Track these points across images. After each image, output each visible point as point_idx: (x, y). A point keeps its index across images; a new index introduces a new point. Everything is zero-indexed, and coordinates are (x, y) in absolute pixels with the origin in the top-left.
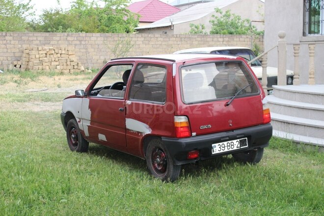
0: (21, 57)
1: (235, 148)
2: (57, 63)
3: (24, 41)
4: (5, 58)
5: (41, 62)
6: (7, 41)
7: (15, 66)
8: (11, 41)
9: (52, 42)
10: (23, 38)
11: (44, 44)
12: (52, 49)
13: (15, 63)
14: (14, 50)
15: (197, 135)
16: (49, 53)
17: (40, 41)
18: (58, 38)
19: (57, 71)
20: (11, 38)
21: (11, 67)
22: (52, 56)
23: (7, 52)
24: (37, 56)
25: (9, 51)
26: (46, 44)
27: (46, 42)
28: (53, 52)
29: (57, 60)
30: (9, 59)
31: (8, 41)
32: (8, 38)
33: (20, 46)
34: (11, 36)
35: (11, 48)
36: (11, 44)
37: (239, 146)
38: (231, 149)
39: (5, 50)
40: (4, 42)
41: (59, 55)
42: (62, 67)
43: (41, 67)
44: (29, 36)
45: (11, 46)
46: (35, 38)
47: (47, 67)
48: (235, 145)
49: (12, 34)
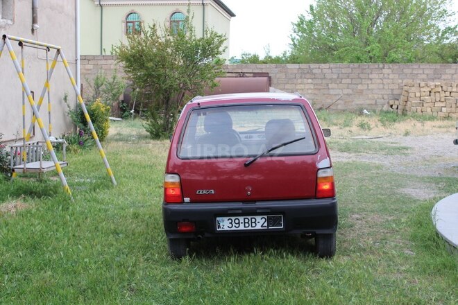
0: (400, 95)
1: (258, 227)
2: (443, 104)
3: (406, 74)
4: (380, 96)
5: (422, 103)
6: (384, 74)
7: (391, 106)
8: (389, 74)
9: (443, 77)
10: (405, 70)
11: (433, 80)
12: (438, 86)
13: (391, 103)
14: (392, 87)
15: (192, 202)
16: (434, 91)
17: (427, 75)
18: (453, 72)
19: (441, 114)
20: (389, 71)
21: (386, 108)
22: (437, 94)
23: (384, 88)
24: (418, 95)
25: (386, 87)
26: (436, 78)
27: (436, 76)
28: (440, 89)
29: (443, 100)
30: (386, 97)
31: (386, 75)
32: (386, 71)
33: (400, 81)
34: (389, 68)
35: (388, 84)
36: (388, 78)
37: (266, 224)
38: (250, 228)
39: (381, 86)
40: (381, 76)
41: (448, 94)
42: (449, 110)
43: (419, 109)
44: (413, 69)
45: (389, 81)
46: (421, 72)
47: (429, 110)
48: (260, 223)
49: (391, 66)
